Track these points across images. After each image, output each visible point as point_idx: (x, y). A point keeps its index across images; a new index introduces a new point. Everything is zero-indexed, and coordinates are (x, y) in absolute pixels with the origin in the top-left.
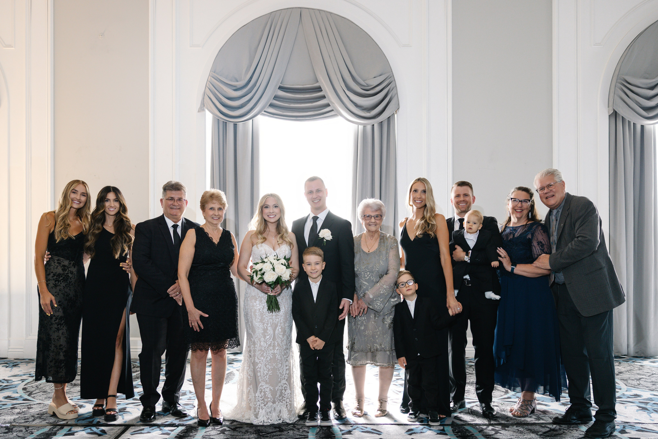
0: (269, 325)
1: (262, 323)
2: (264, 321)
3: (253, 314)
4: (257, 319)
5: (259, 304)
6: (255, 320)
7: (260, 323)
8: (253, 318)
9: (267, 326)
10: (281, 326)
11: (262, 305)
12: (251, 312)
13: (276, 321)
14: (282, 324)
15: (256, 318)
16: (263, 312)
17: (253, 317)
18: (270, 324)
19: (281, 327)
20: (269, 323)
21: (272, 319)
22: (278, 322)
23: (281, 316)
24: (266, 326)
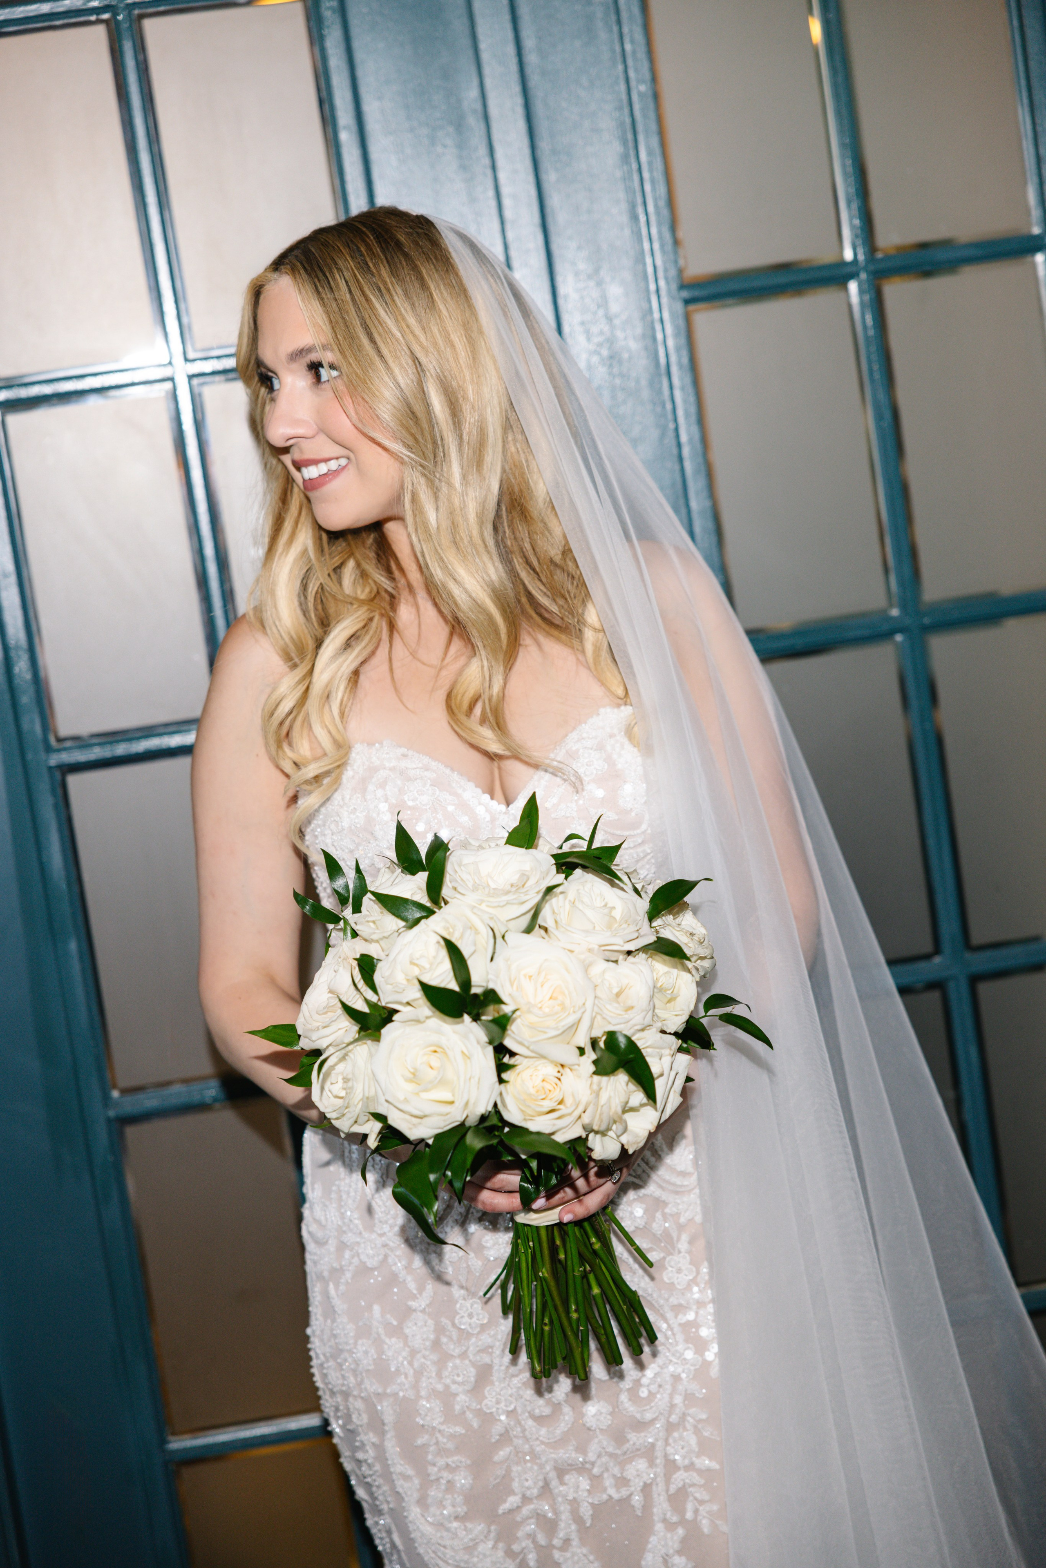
0: (567, 1527)
1: (491, 1517)
2: (513, 1501)
3: (392, 1447)
4: (433, 1493)
5: (436, 1344)
6: (422, 1502)
7: (478, 1528)
8: (401, 1485)
9: (542, 1539)
10: (683, 1522)
11: (463, 1355)
12: (377, 1424)
13: (622, 1482)
14: (690, 1507)
15: (427, 1482)
16: (488, 1418)
17: (407, 1478)
18: (578, 1519)
19: (681, 1531)
20: (565, 1510)
21: (582, 1469)
22: (646, 1489)
23: (670, 1428)
24: (538, 1546)
